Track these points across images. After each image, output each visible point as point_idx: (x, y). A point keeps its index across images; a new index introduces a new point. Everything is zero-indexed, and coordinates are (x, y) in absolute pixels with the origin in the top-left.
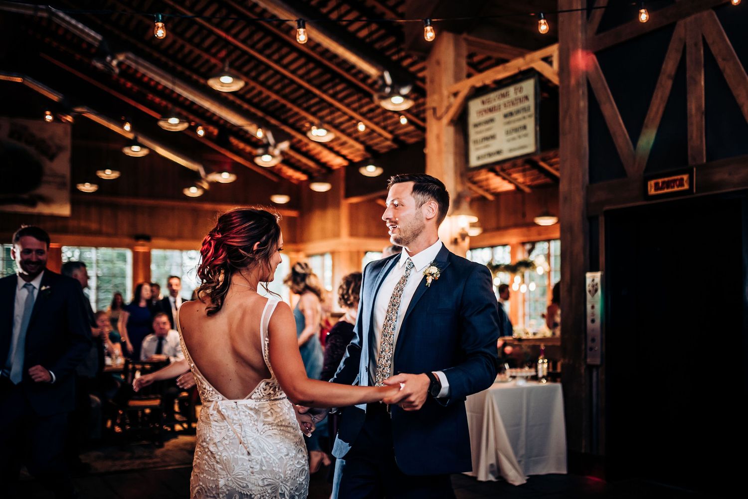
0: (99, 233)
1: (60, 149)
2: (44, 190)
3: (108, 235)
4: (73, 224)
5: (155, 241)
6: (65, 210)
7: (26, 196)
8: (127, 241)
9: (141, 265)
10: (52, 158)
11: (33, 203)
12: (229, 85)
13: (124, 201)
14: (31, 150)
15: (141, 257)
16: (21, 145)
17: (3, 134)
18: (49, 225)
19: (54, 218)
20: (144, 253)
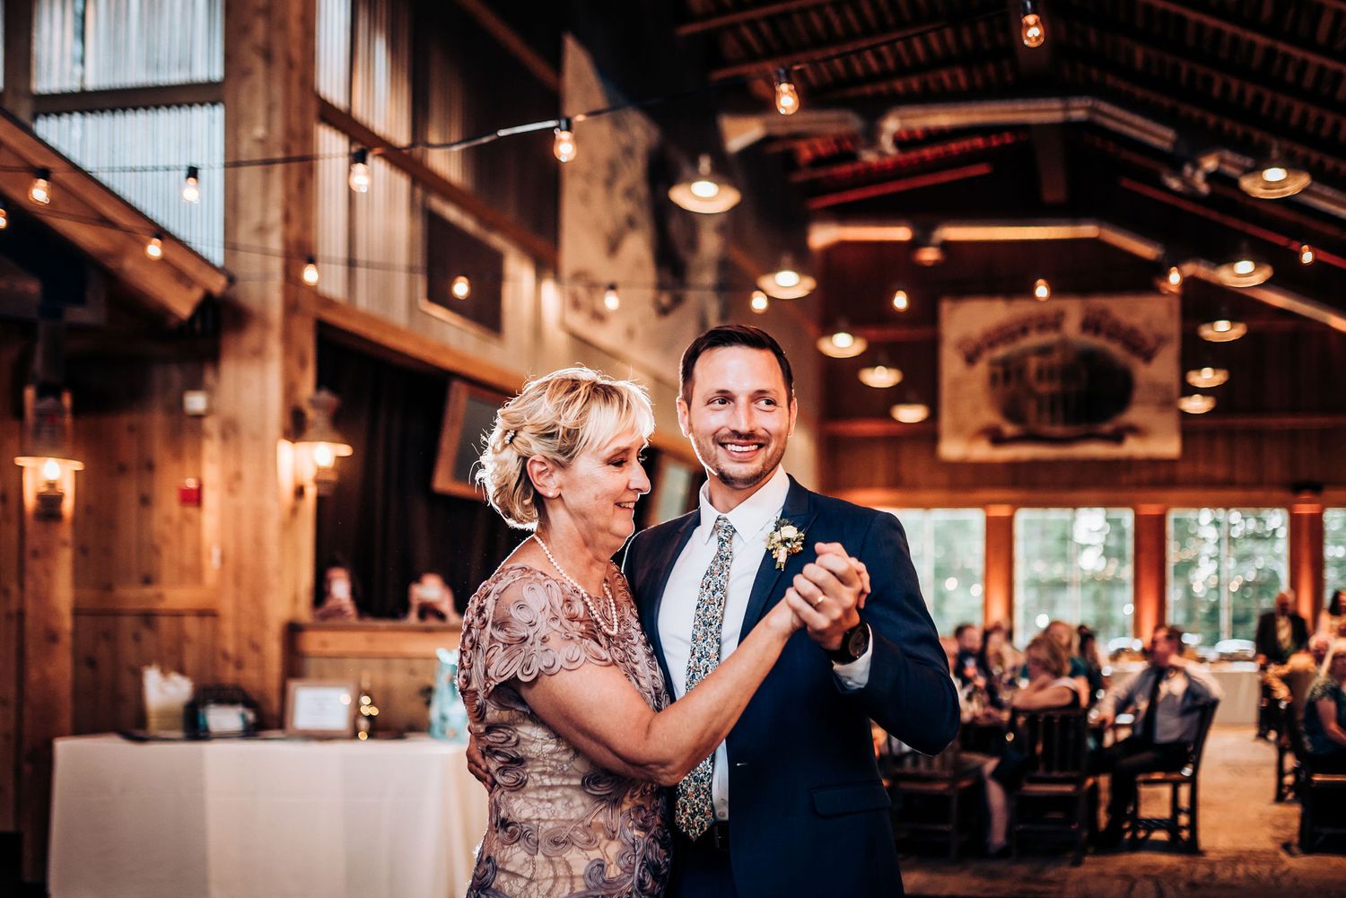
0: (1228, 483)
1: (1161, 340)
2: (1135, 415)
3: (1245, 485)
4: (1183, 471)
5: (1330, 494)
6: (1170, 447)
7: (1107, 428)
8: (1278, 495)
9: (1305, 539)
10: (1148, 357)
11: (1117, 437)
12: (1280, 184)
13: (1272, 422)
14: (1115, 349)
15: (1305, 525)
16: (1098, 342)
17: (1072, 327)
18: (1145, 475)
19: (1153, 462)
20: (1312, 516)
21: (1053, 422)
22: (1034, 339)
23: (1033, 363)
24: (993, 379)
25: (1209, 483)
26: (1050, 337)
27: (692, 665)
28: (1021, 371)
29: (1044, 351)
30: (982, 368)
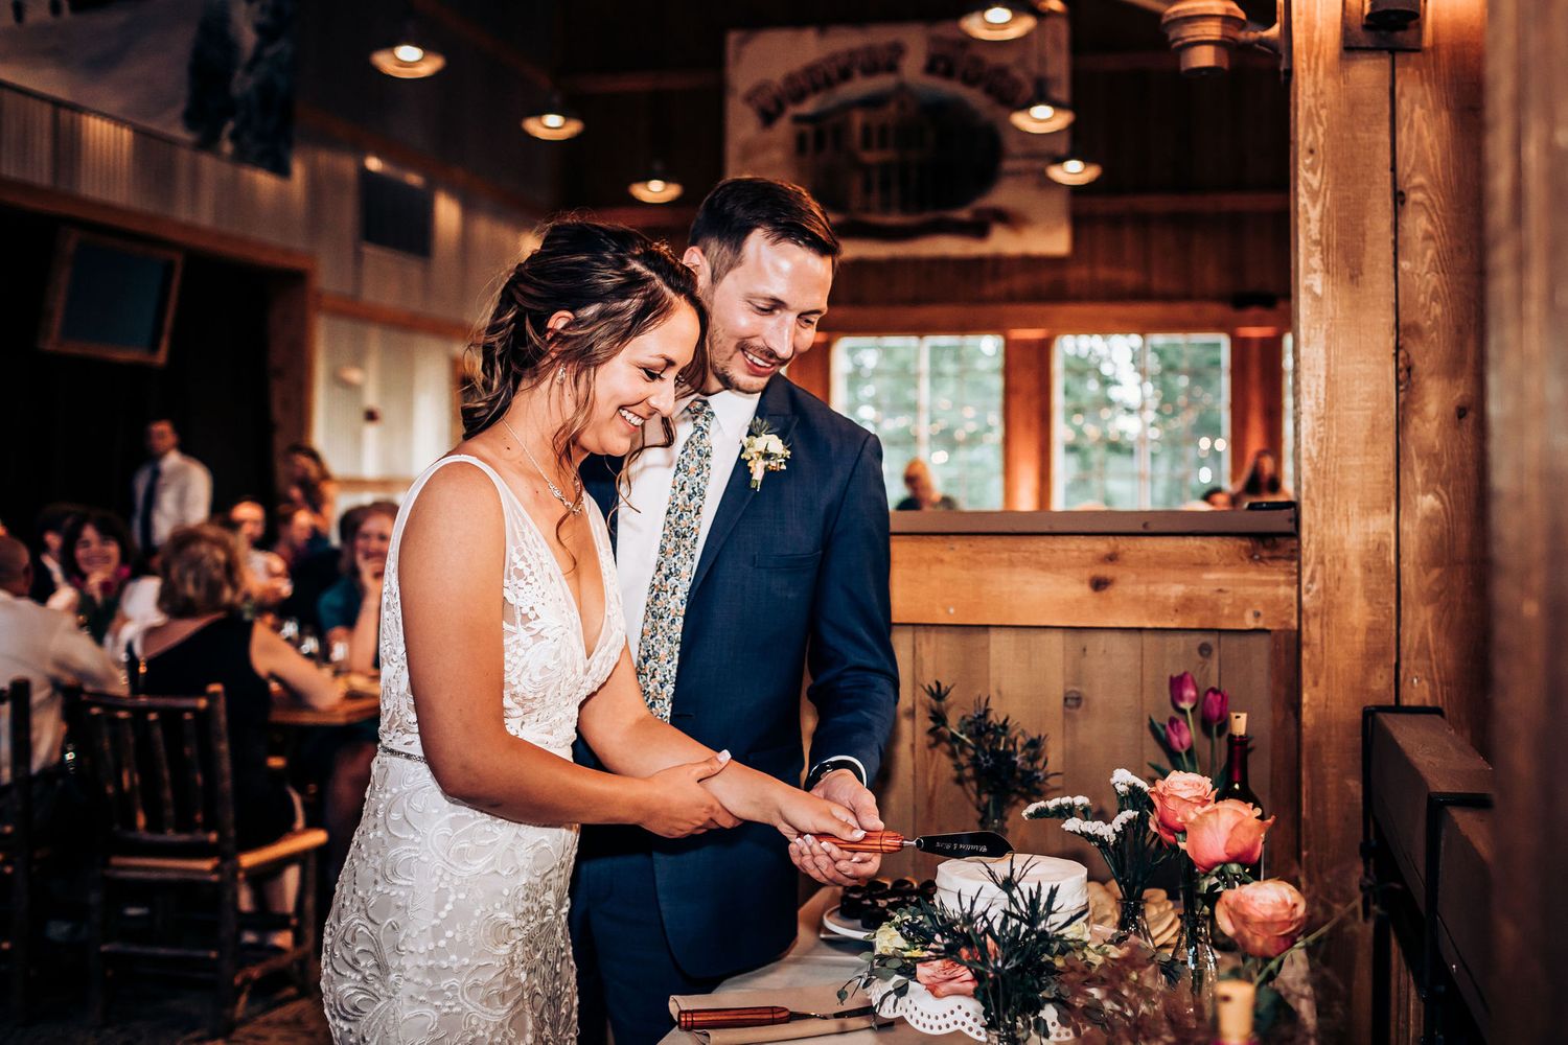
0: (1142, 295)
2: (1003, 196)
3: (1167, 298)
4: (1078, 274)
6: (1053, 241)
7: (964, 214)
8: (1215, 310)
9: (1254, 374)
11: (979, 229)
14: (975, 97)
15: (1254, 352)
16: (952, 88)
17: (912, 67)
18: (1020, 282)
19: (1030, 263)
20: (1263, 341)
21: (886, 208)
22: (860, 86)
23: (858, 119)
24: (801, 143)
25: (1113, 294)
26: (882, 82)
27: (657, 583)
28: (840, 132)
29: (872, 102)
30: (783, 128)
